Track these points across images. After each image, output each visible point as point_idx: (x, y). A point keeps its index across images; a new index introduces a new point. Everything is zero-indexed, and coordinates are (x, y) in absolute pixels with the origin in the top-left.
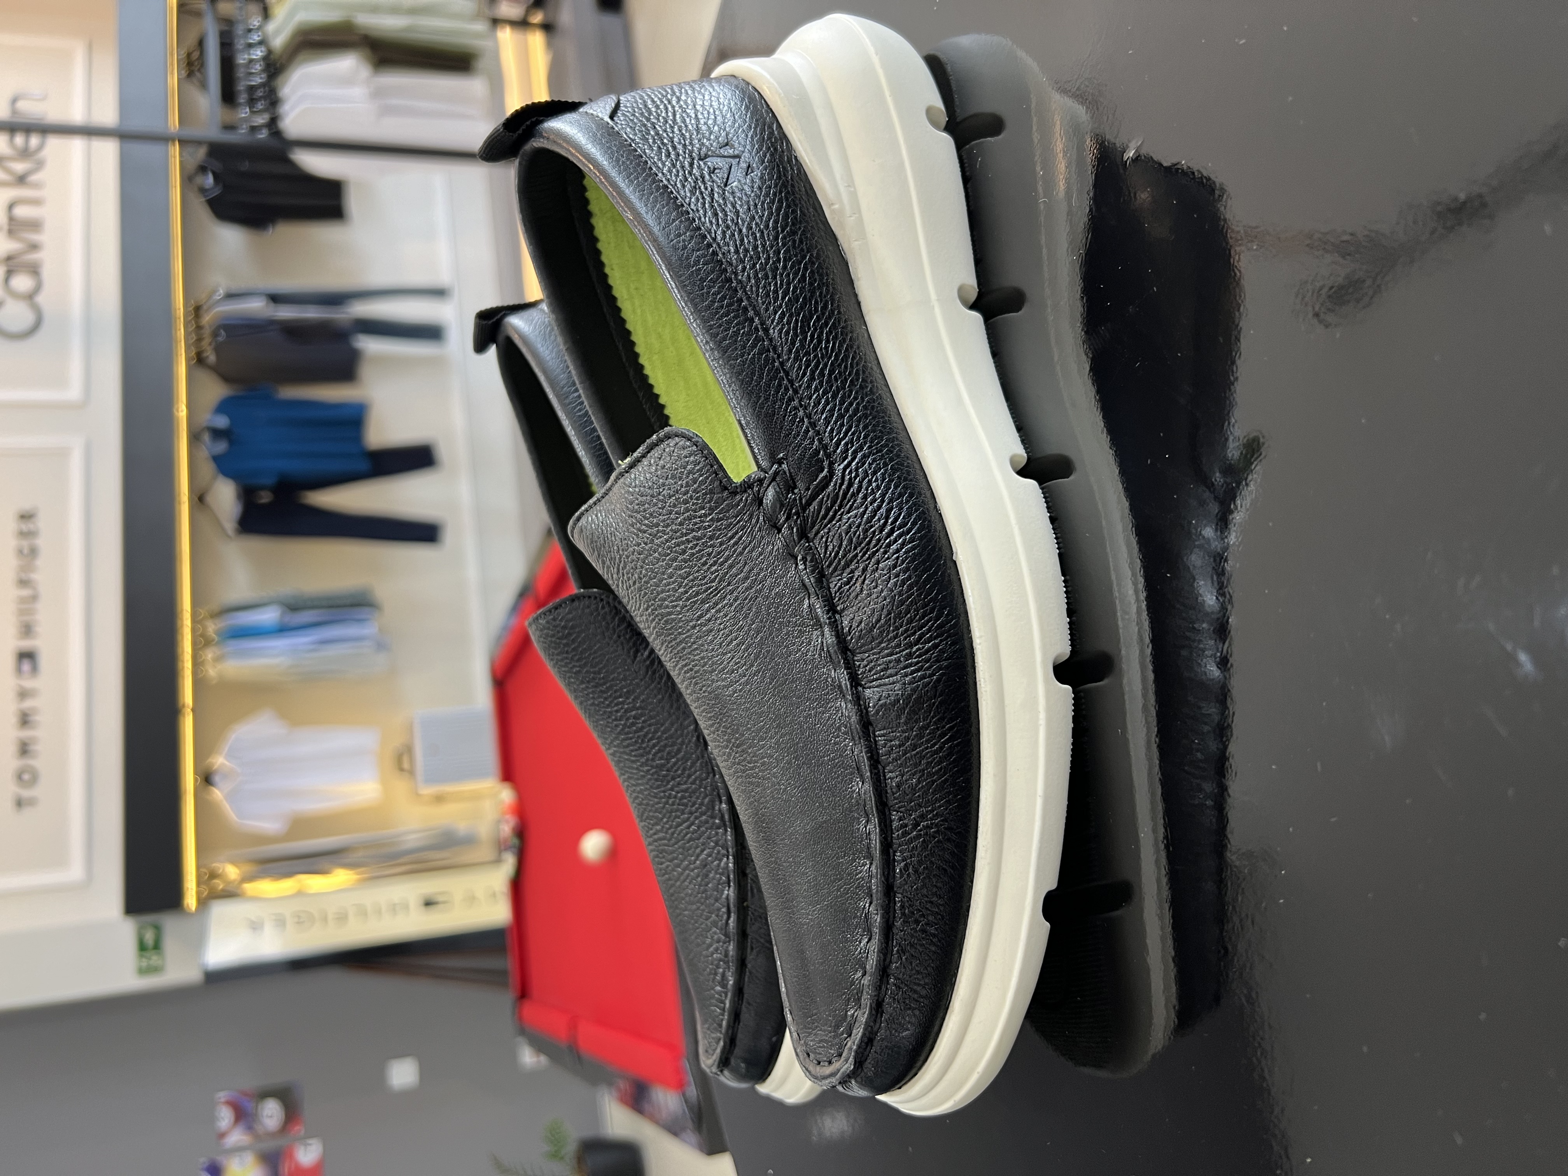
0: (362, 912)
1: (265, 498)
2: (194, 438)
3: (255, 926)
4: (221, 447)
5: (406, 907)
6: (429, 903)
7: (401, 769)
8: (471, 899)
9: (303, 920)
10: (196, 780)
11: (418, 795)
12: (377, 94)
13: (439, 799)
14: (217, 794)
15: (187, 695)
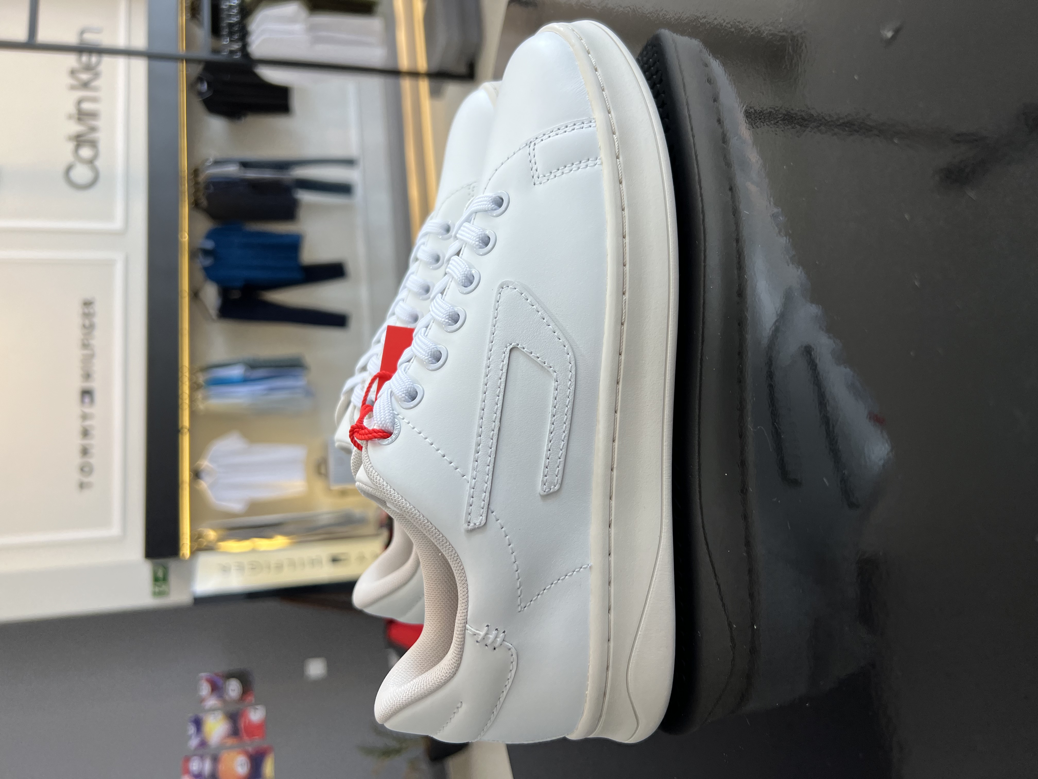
0: (292, 564)
1: (236, 295)
2: (193, 255)
3: (225, 569)
4: (209, 261)
5: (320, 562)
6: (335, 560)
7: (320, 474)
8: (362, 558)
9: (255, 567)
10: (190, 475)
11: (330, 490)
12: (312, 29)
13: (343, 493)
14: (204, 484)
15: (185, 421)
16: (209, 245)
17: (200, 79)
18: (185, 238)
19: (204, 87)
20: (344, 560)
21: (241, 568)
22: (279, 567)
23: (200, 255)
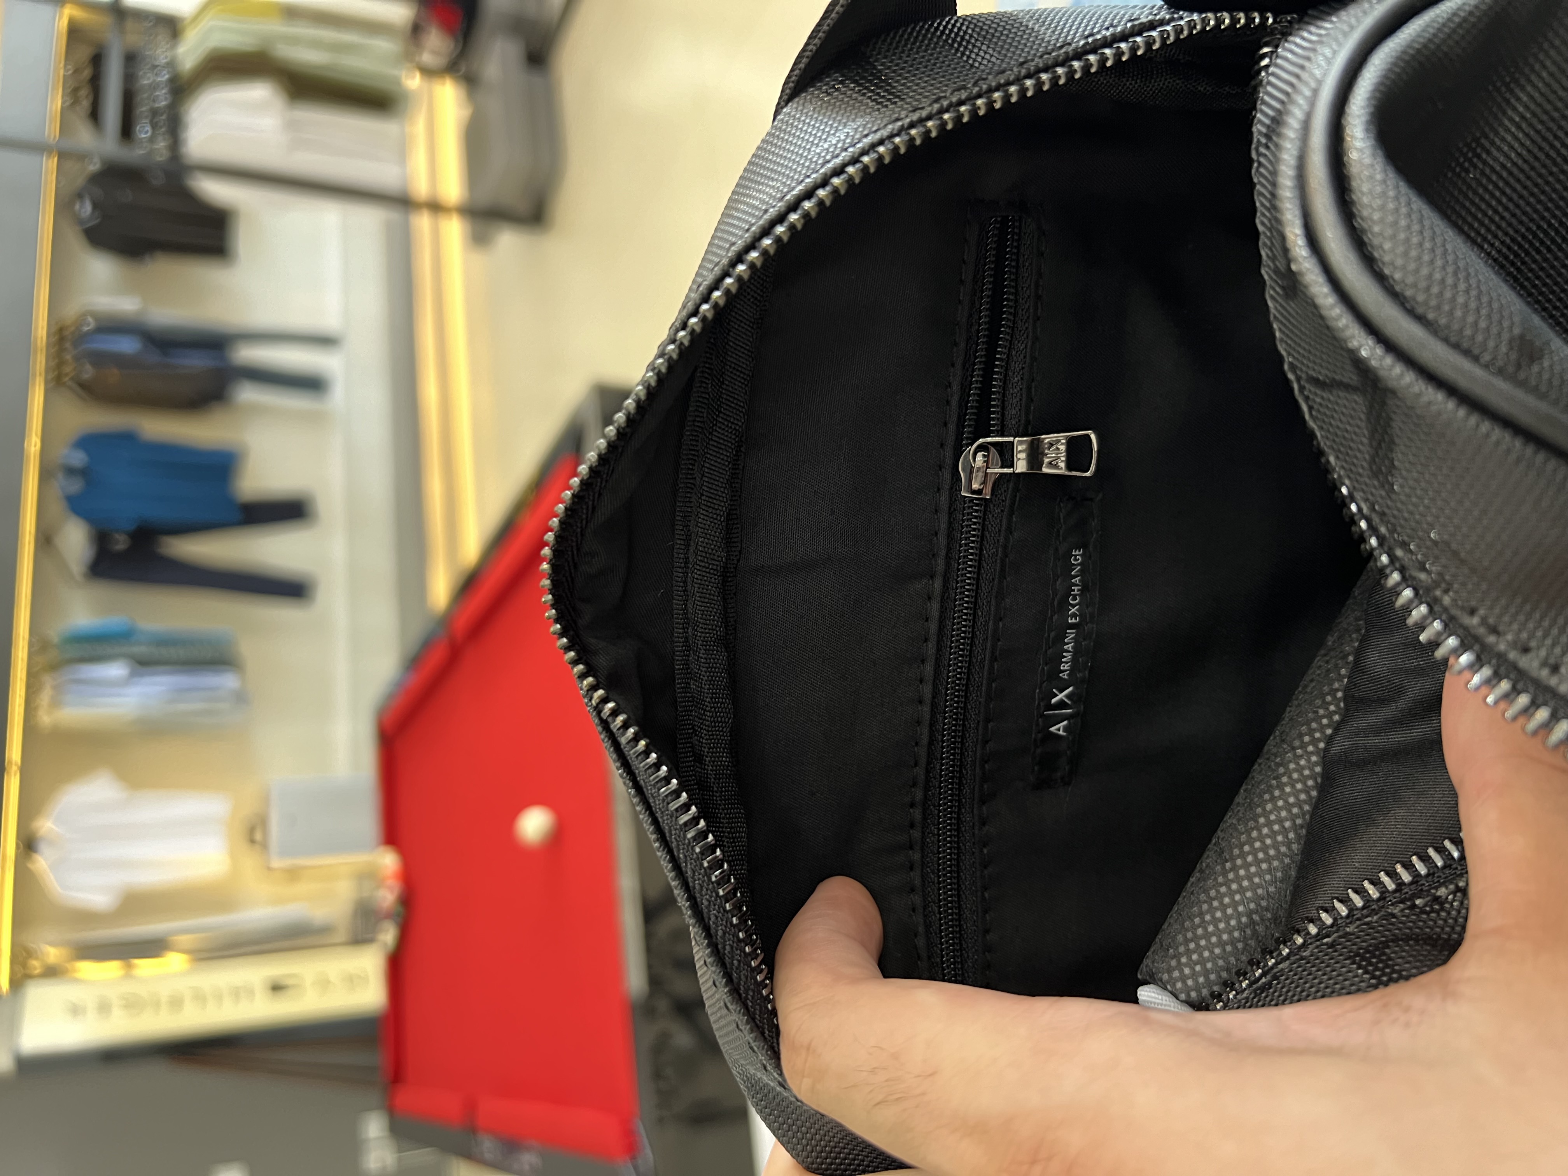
0: (200, 997)
1: (121, 543)
2: (45, 475)
3: (76, 1010)
4: (76, 486)
5: (250, 992)
6: (277, 988)
7: (252, 841)
8: (324, 984)
9: (133, 1005)
10: (18, 847)
11: (269, 869)
12: (291, 126)
13: (293, 874)
14: (41, 863)
15: (14, 752)
16: (79, 459)
17: (80, 196)
18: (33, 445)
19: (86, 209)
20: (294, 986)
21: (104, 1008)
22: (176, 1003)
23: (60, 476)
